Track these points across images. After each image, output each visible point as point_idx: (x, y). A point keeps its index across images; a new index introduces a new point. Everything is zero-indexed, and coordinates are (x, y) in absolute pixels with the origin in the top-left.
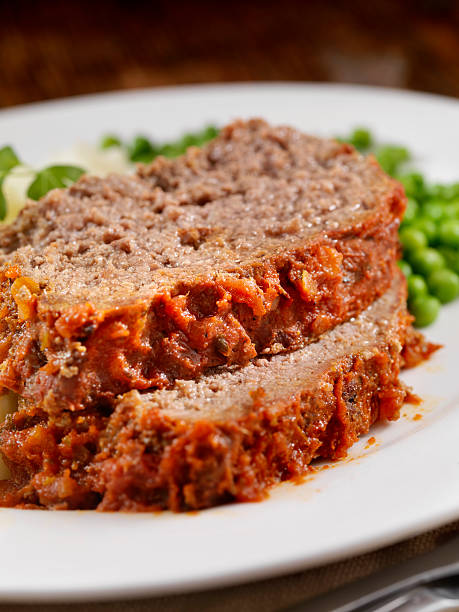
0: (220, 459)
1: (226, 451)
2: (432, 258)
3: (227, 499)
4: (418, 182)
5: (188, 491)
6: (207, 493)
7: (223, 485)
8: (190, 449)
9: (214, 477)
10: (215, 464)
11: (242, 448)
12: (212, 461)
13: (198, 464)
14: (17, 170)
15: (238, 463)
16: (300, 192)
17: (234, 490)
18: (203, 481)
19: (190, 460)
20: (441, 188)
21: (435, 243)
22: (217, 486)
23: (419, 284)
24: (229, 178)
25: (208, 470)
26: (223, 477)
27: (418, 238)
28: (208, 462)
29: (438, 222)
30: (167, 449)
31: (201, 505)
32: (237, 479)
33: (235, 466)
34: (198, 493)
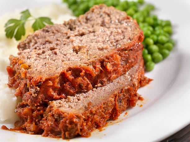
0: (76, 125)
1: (78, 123)
2: (155, 48)
3: (78, 136)
4: (155, 19)
5: (66, 133)
6: (72, 134)
7: (77, 132)
8: (67, 122)
9: (74, 130)
10: (75, 127)
11: (84, 121)
12: (73, 125)
13: (70, 126)
14: (30, 18)
15: (82, 125)
16: (112, 32)
17: (80, 133)
18: (71, 131)
19: (67, 125)
20: (162, 21)
21: (156, 43)
22: (75, 132)
23: (149, 57)
24: (91, 26)
25: (73, 128)
26: (77, 130)
27: (151, 41)
28: (73, 126)
29: (158, 36)
30: (61, 121)
31: (70, 138)
32: (81, 130)
33: (81, 126)
34: (70, 134)
